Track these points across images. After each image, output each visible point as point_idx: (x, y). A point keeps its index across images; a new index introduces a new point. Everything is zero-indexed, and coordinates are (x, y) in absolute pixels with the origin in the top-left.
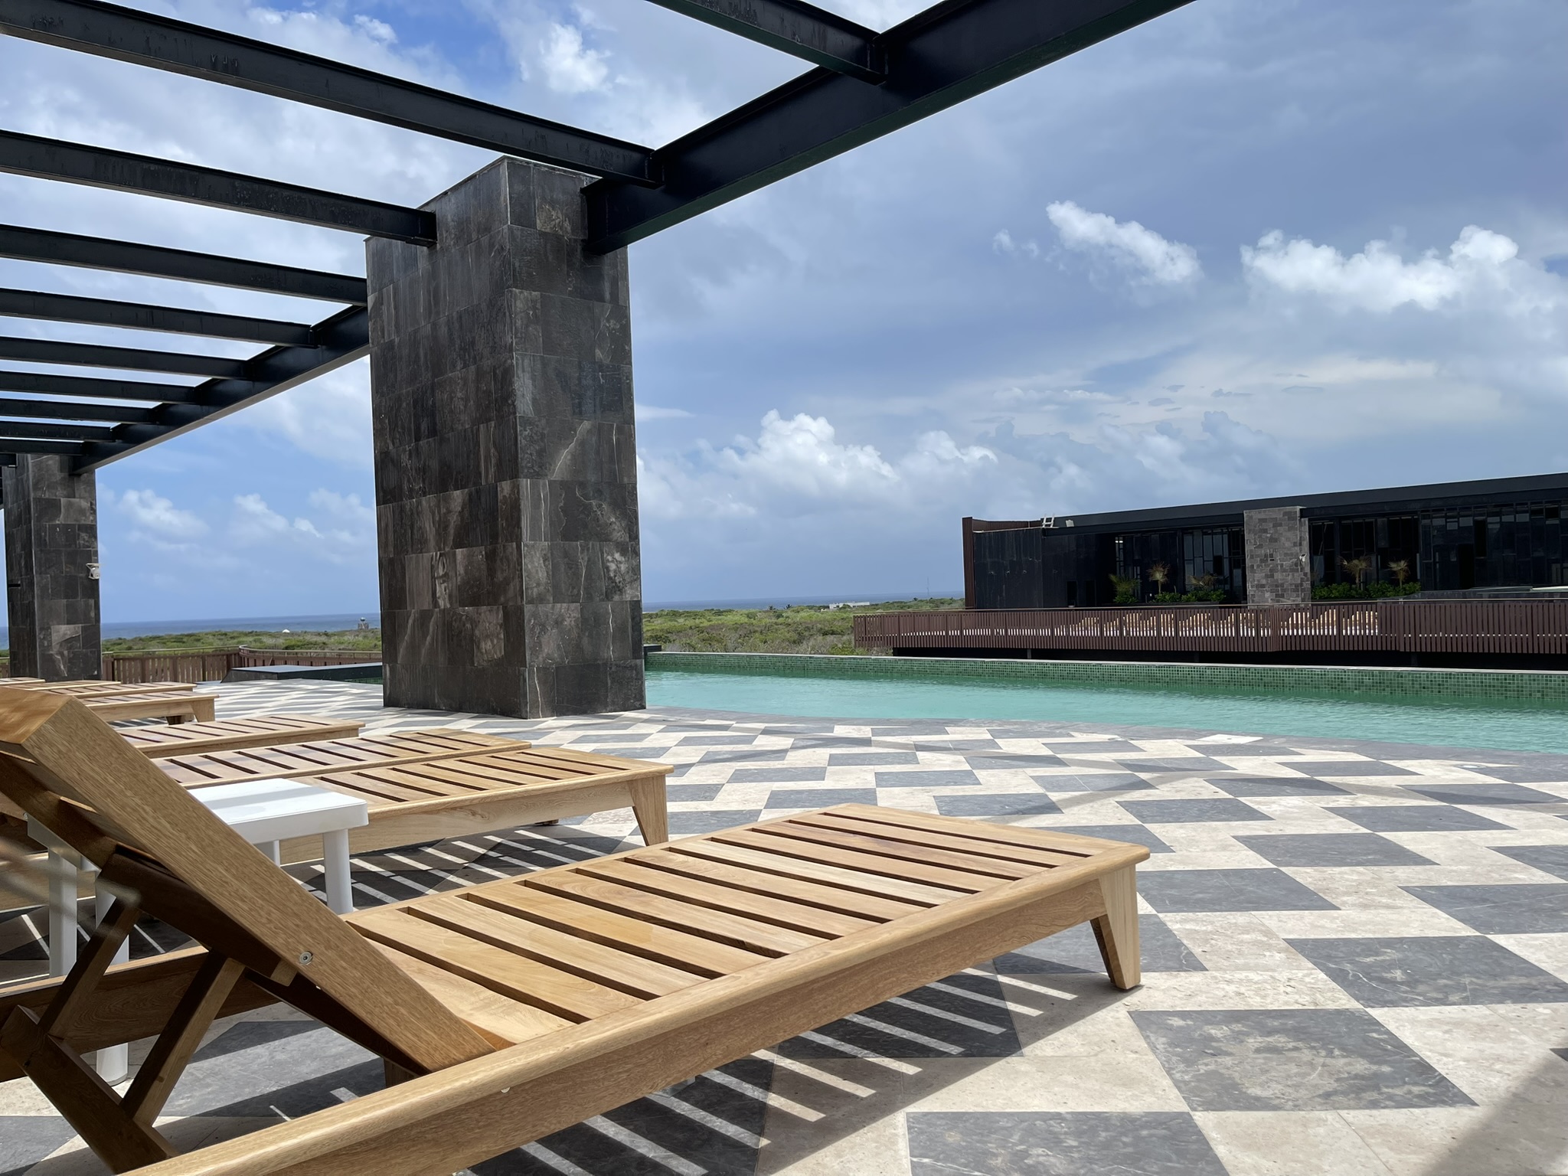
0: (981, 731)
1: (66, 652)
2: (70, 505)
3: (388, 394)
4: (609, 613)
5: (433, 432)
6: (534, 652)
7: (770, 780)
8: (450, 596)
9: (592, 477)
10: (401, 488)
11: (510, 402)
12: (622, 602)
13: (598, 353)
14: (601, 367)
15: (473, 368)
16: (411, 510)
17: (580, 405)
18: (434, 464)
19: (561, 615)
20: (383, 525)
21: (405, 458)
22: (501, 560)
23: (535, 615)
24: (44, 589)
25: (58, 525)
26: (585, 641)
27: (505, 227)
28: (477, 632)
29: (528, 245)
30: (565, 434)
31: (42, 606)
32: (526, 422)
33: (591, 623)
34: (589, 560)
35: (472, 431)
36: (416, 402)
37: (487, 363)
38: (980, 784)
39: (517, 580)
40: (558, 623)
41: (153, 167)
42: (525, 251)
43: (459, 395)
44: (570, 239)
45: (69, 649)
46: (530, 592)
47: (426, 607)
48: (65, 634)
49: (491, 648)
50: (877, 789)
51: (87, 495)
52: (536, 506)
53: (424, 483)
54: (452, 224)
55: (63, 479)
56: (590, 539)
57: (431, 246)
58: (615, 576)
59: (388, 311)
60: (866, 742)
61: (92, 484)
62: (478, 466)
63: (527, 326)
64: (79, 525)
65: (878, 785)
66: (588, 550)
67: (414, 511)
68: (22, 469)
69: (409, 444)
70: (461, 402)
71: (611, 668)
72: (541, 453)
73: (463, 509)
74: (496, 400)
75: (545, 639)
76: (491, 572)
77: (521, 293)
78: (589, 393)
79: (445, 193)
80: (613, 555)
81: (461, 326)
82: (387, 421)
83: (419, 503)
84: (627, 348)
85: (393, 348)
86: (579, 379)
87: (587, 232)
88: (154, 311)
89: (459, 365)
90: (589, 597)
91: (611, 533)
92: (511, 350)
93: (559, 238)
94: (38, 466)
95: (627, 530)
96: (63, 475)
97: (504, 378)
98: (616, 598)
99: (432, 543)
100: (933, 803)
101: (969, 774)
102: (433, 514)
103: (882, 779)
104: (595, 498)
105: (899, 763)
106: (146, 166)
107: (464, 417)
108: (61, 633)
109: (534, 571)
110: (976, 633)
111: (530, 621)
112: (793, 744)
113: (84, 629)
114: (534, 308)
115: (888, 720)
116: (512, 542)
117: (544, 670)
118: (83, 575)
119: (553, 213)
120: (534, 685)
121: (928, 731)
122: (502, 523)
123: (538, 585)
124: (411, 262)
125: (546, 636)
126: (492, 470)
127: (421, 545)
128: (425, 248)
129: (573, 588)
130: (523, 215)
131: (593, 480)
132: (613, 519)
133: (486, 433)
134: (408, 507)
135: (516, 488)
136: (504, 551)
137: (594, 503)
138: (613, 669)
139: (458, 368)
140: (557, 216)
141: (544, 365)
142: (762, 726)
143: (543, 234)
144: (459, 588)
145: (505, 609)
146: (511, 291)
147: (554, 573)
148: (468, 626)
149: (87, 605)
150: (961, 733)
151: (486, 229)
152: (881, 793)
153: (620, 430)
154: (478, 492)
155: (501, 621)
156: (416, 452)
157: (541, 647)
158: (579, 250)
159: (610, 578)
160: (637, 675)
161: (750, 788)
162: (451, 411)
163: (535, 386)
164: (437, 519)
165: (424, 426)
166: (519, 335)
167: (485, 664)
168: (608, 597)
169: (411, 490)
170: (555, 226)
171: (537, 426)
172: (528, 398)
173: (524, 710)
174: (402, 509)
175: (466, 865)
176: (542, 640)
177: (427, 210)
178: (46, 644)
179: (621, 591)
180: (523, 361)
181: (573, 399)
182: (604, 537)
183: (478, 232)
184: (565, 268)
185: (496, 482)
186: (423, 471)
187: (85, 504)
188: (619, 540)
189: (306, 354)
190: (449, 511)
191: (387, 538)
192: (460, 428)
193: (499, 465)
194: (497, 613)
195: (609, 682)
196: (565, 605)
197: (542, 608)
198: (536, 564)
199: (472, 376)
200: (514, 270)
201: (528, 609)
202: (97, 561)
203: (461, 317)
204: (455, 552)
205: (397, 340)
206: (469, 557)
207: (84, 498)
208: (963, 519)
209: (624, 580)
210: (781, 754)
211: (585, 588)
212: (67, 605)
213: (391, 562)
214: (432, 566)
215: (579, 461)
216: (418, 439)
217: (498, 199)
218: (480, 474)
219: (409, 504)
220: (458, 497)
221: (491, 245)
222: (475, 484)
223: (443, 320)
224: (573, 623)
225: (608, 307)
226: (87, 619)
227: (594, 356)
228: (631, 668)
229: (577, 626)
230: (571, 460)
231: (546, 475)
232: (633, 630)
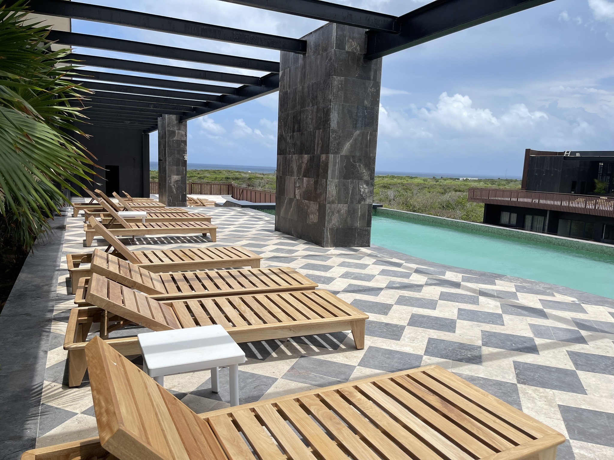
0: (511, 285)
1: (176, 185)
2: (179, 133)
3: (284, 112)
4: (359, 209)
5: (299, 130)
6: (329, 222)
7: (413, 305)
8: (300, 195)
9: (358, 154)
10: (286, 150)
11: (328, 123)
12: (365, 205)
13: (366, 102)
14: (366, 108)
15: (316, 107)
16: (289, 159)
17: (356, 124)
18: (298, 143)
19: (340, 209)
20: (279, 163)
21: (288, 138)
22: (320, 185)
23: (330, 208)
24: (169, 162)
25: (174, 140)
26: (349, 219)
27: (333, 50)
28: (309, 211)
29: (341, 57)
30: (349, 136)
31: (169, 168)
32: (334, 131)
33: (352, 212)
34: (353, 187)
35: (313, 132)
36: (294, 117)
37: (321, 105)
38: (503, 325)
39: (324, 194)
40: (339, 212)
41: (205, 27)
42: (340, 60)
43: (310, 117)
44: (359, 54)
45: (177, 184)
46: (329, 199)
47: (292, 197)
48: (176, 179)
49: (313, 218)
50: (458, 320)
51: (184, 129)
52: (334, 165)
53: (294, 150)
54: (313, 46)
55: (177, 123)
56: (354, 179)
57: (304, 54)
58: (363, 194)
59: (286, 78)
60: (457, 285)
61: (186, 126)
62: (314, 147)
63: (338, 92)
64: (181, 140)
65: (458, 318)
66: (353, 183)
67: (290, 160)
68: (164, 119)
69: (290, 133)
70: (310, 120)
71: (357, 230)
72: (338, 144)
73: (307, 162)
74: (323, 121)
75: (333, 218)
76: (316, 189)
77: (336, 78)
78: (360, 119)
79: (311, 33)
80: (363, 185)
81: (313, 89)
82: (283, 123)
83: (292, 157)
84: (378, 100)
85: (287, 93)
86: (357, 113)
87: (366, 50)
88: (206, 72)
89: (311, 105)
90: (352, 202)
91: (363, 176)
92: (331, 102)
93: (354, 54)
94: (169, 118)
95: (370, 176)
96: (177, 122)
97: (327, 113)
98: (363, 203)
99: (295, 173)
100: (480, 335)
101: (500, 316)
102: (297, 162)
104: (358, 162)
105: (470, 303)
106: (202, 27)
107: (311, 126)
108: (174, 179)
109: (331, 191)
111: (328, 210)
112: (427, 282)
113: (182, 177)
114: (341, 84)
115: (470, 271)
116: (324, 179)
117: (332, 229)
118: (182, 158)
119: (353, 43)
120: (328, 235)
121: (487, 281)
122: (321, 170)
123: (332, 196)
124: (296, 61)
125: (333, 217)
126: (319, 149)
127: (291, 174)
128: (302, 55)
129: (346, 198)
130: (340, 45)
131: (358, 155)
132: (364, 171)
133: (319, 134)
134: (288, 158)
135: (327, 158)
136: (321, 182)
137: (357, 164)
138: (359, 231)
139: (310, 106)
140: (354, 44)
141: (343, 108)
142: (414, 266)
143: (348, 52)
144: (304, 192)
145: (319, 204)
146: (333, 77)
147: (339, 193)
148: (306, 207)
149: (183, 169)
150: (502, 286)
151: (325, 49)
152: (460, 323)
153: (371, 135)
154: (313, 157)
155: (317, 209)
156: (292, 137)
157: (331, 221)
158: (362, 59)
159: (361, 195)
160: (368, 233)
161: (404, 310)
162: (306, 123)
163: (338, 116)
164: (298, 164)
165: (296, 127)
166: (334, 95)
167: (310, 223)
168: (359, 202)
169: (290, 151)
170: (353, 49)
171: (338, 133)
172: (336, 122)
173: (323, 244)
174: (286, 159)
176: (332, 218)
177: (304, 39)
178: (169, 182)
179: (364, 200)
180: (335, 106)
181: (353, 121)
182: (360, 178)
183: (322, 51)
184: (355, 66)
185: (320, 154)
186: (294, 145)
187: (183, 133)
188: (366, 179)
189: (258, 88)
190: (303, 162)
191: (280, 168)
192: (309, 130)
193: (322, 147)
194: (316, 205)
195: (356, 235)
196: (342, 205)
197: (333, 205)
198: (332, 188)
199: (315, 110)
200: (335, 68)
201: (328, 206)
202: (186, 154)
203: (313, 85)
204: (303, 179)
205: (289, 91)
206: (308, 181)
207: (183, 131)
208: (526, 149)
209: (366, 196)
210: (418, 287)
211: (350, 198)
212: (177, 169)
213: (281, 177)
214: (295, 182)
215: (353, 148)
216: (293, 132)
217: (331, 38)
218: (315, 150)
219: (289, 156)
220: (306, 157)
221: (327, 57)
222: (313, 153)
223: (306, 85)
224: (344, 212)
225: (372, 82)
226: (183, 174)
227: (363, 103)
228: (366, 231)
229: (346, 213)
230: (350, 147)
231: (340, 153)
232: (368, 216)
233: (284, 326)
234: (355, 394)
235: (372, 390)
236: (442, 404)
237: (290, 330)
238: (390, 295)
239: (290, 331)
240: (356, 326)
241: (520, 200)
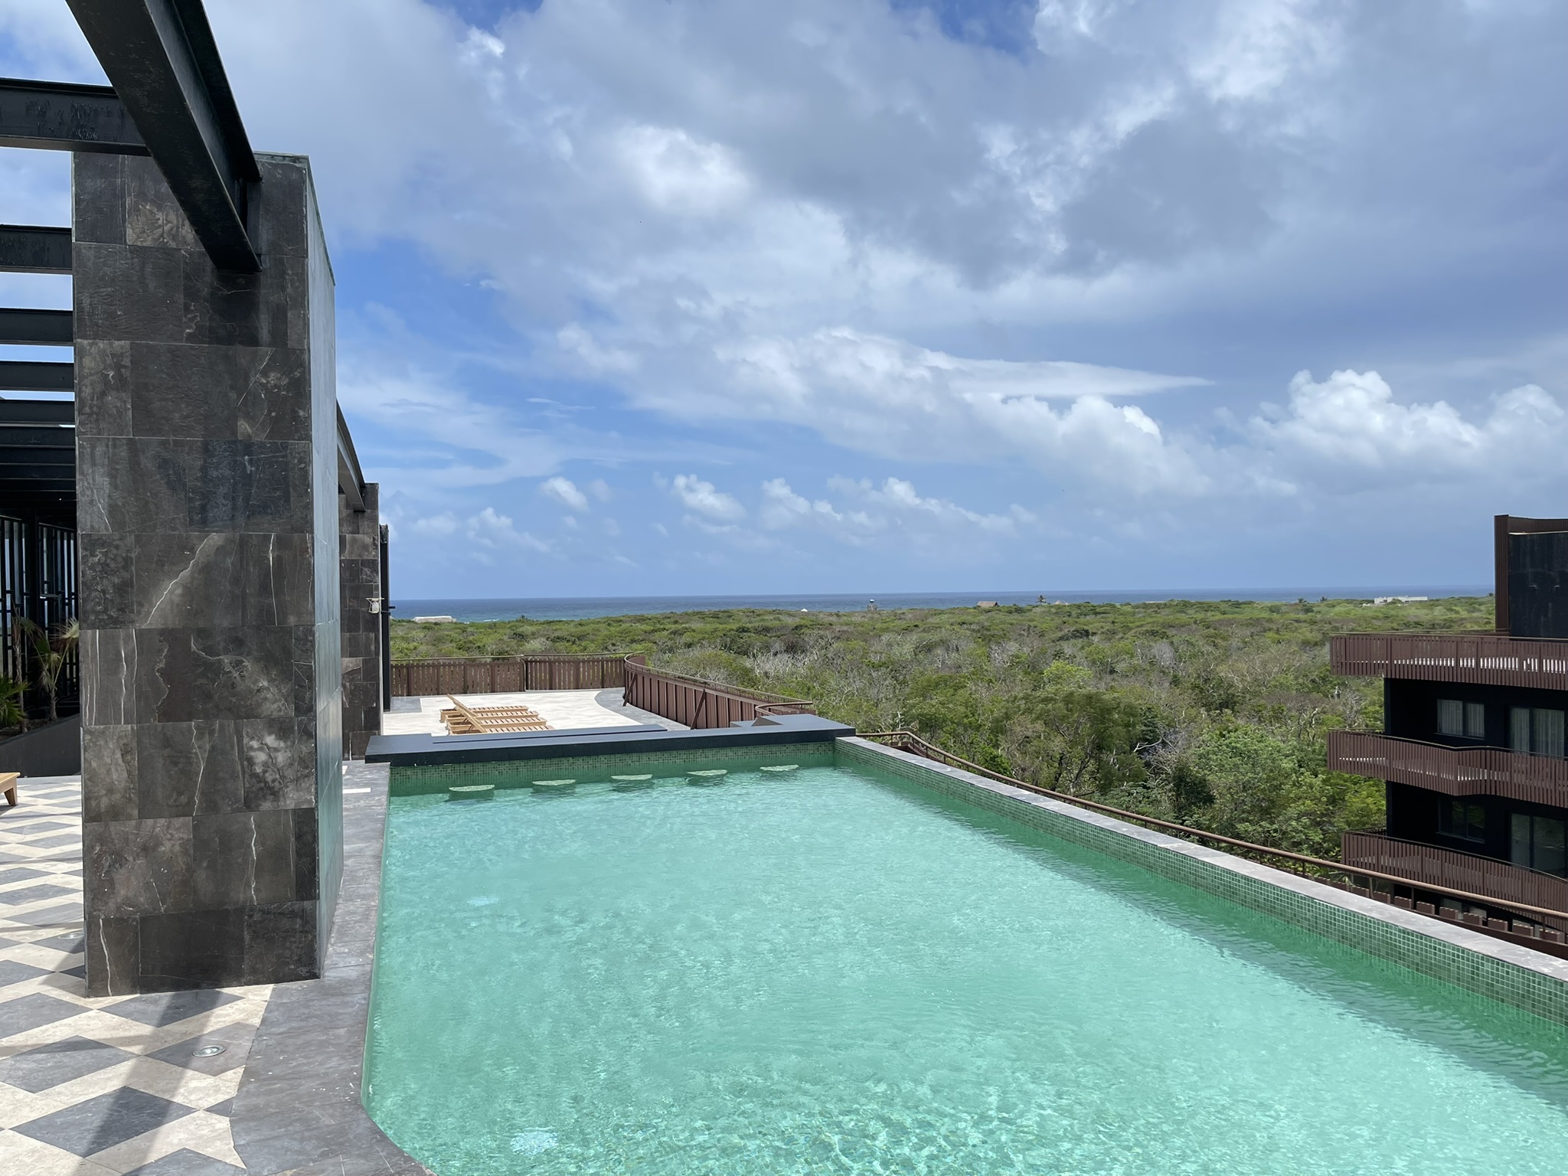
1: (348, 684)
2: (354, 540)
4: (249, 831)
6: (99, 896)
9: (224, 621)
12: (282, 811)
13: (244, 427)
14: (248, 447)
17: (203, 509)
19: (153, 837)
23: (102, 839)
26: (201, 876)
29: (108, 270)
30: (174, 554)
32: (97, 542)
33: (214, 847)
34: (213, 748)
40: (144, 850)
42: (101, 280)
44: (191, 254)
45: (351, 681)
46: (94, 803)
48: (348, 667)
51: (370, 530)
52: (111, 670)
56: (216, 717)
58: (265, 772)
63: (103, 394)
64: (362, 561)
66: (212, 733)
71: (250, 916)
72: (123, 589)
75: (120, 875)
77: (91, 345)
78: (223, 490)
80: (260, 739)
84: (301, 413)
86: (204, 469)
90: (211, 806)
91: (259, 705)
93: (172, 252)
95: (291, 699)
98: (267, 805)
104: (226, 651)
109: (103, 770)
110: (1502, 664)
111: (93, 847)
113: (365, 662)
114: (118, 367)
117: (119, 923)
118: (365, 609)
119: (159, 215)
120: (99, 946)
123: (111, 792)
125: (123, 871)
129: (180, 794)
130: (99, 225)
131: (225, 624)
132: (263, 683)
137: (226, 659)
138: (257, 917)
140: (168, 218)
141: (135, 452)
143: (136, 250)
147: (142, 775)
149: (368, 638)
153: (281, 543)
157: (112, 887)
158: (209, 269)
159: (254, 775)
160: (303, 926)
163: (114, 486)
166: (87, 410)
168: (248, 805)
170: (162, 235)
171: (117, 547)
172: (101, 506)
176: (117, 877)
179: (276, 794)
180: (93, 448)
181: (191, 500)
182: (244, 711)
184: (180, 298)
187: (368, 540)
188: (275, 714)
195: (247, 937)
196: (162, 821)
197: (115, 828)
198: (108, 760)
201: (90, 829)
207: (367, 534)
208: (1497, 517)
209: (283, 777)
211: (203, 793)
212: (350, 639)
215: (198, 597)
224: (177, 848)
225: (266, 352)
227: (234, 432)
228: (293, 915)
229: (185, 852)
230: (183, 595)
231: (133, 622)
232: (299, 854)
241: (1486, 663)
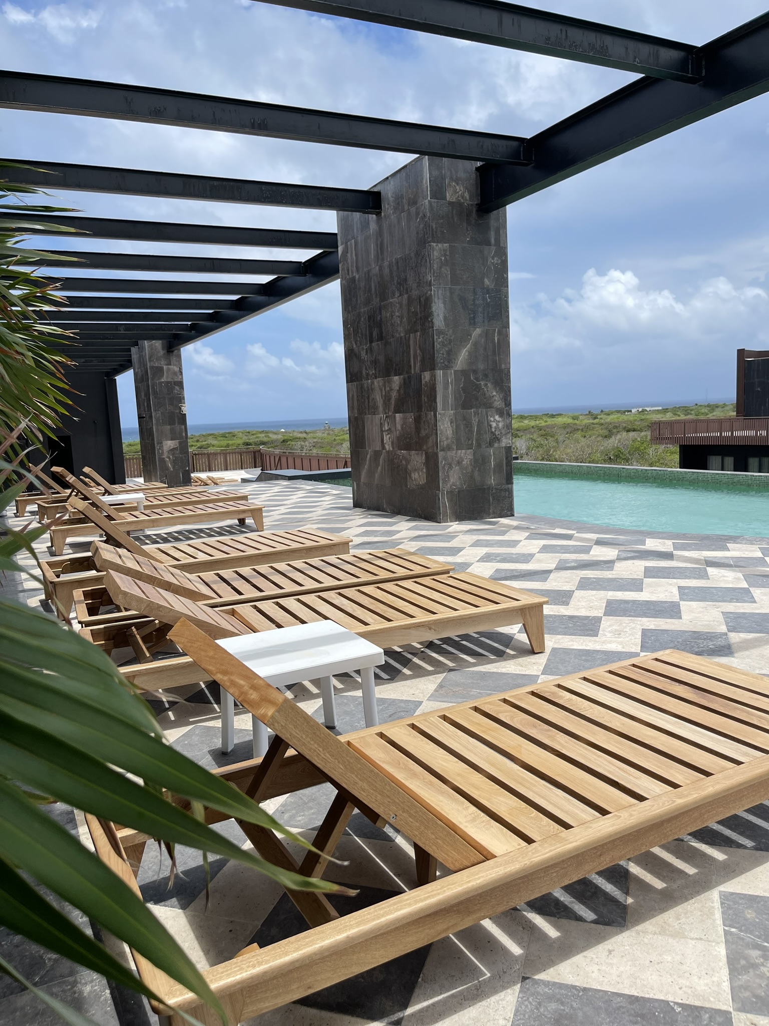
0: (753, 549)
1: (171, 457)
2: (169, 370)
3: (352, 312)
4: (491, 455)
5: (381, 338)
6: (445, 482)
7: (605, 589)
8: (392, 443)
9: (481, 366)
10: (361, 372)
11: (429, 319)
12: (500, 448)
13: (487, 281)
14: (488, 291)
15: (406, 296)
16: (368, 387)
17: (474, 318)
18: (381, 358)
19: (461, 458)
20: (351, 395)
21: (363, 354)
22: (424, 422)
23: (445, 458)
24: (157, 420)
25: (163, 382)
26: (476, 474)
27: (426, 201)
28: (409, 467)
29: (441, 212)
30: (464, 338)
31: (157, 430)
32: (440, 332)
33: (480, 462)
34: (479, 420)
35: (405, 338)
36: (370, 318)
37: (415, 293)
38: (755, 602)
39: (434, 436)
40: (459, 463)
41: (216, 183)
42: (439, 216)
43: (397, 314)
44: (468, 205)
45: (173, 455)
46: (442, 443)
47: (378, 449)
48: (170, 446)
49: (418, 477)
50: (681, 603)
51: (177, 363)
52: (446, 388)
53: (375, 370)
54: (391, 199)
55: (164, 354)
56: (480, 408)
57: (378, 214)
58: (495, 431)
59: (352, 256)
60: (668, 556)
61: (179, 356)
62: (409, 361)
63: (441, 268)
64: (174, 382)
65: (681, 599)
66: (478, 414)
67: (370, 388)
68: (142, 349)
69: (366, 344)
70: (399, 319)
71: (492, 491)
72: (449, 353)
73: (400, 388)
74: (421, 318)
75: (451, 473)
76: (418, 430)
77: (436, 246)
78: (480, 310)
79: (387, 178)
80: (494, 417)
81: (398, 268)
82: (352, 329)
83: (373, 383)
84: (505, 276)
85: (355, 281)
86: (474, 300)
87: (479, 198)
88: (215, 261)
89: (397, 294)
90: (479, 445)
91: (493, 403)
92: (430, 285)
93: (460, 204)
94: (150, 346)
95: (503, 400)
96: (164, 352)
97: (426, 304)
98: (496, 445)
99: (381, 409)
100: (721, 618)
101: (746, 591)
102: (381, 390)
103: (686, 593)
104: (483, 380)
105: (695, 578)
106: (212, 183)
107: (400, 329)
108: (168, 445)
109: (444, 430)
110: (745, 434)
111: (442, 462)
112: (618, 555)
113: (180, 443)
114: (445, 255)
115: (684, 534)
116: (431, 411)
117: (451, 493)
118: (178, 411)
119: (457, 187)
120: (445, 502)
121: (714, 547)
122: (424, 399)
123: (447, 439)
124: (365, 225)
125: (452, 471)
126: (418, 365)
127: (374, 410)
128: (374, 216)
129: (469, 440)
130: (438, 192)
131: (482, 368)
132: (494, 393)
133: (415, 339)
134: (366, 385)
135: (433, 377)
136: (426, 417)
137: (482, 383)
138: (494, 491)
139: (396, 296)
140: (460, 189)
141: (451, 293)
142: (594, 536)
143: (451, 203)
144: (398, 438)
145: (426, 454)
146: (430, 245)
147: (457, 431)
148: (404, 462)
149: (181, 429)
150: (739, 550)
151: (413, 202)
152: (684, 606)
153: (500, 333)
154: (409, 378)
155: (424, 461)
156: (370, 350)
157: (449, 478)
158: (474, 212)
159: (492, 432)
160: (509, 495)
161: (592, 596)
162: (392, 325)
163: (445, 308)
164: (384, 394)
165: (375, 334)
166: (436, 274)
167: (414, 487)
168: (491, 445)
169: (368, 374)
170: (458, 197)
171: (447, 335)
172: (441, 317)
173: (438, 518)
174: (362, 387)
175: (422, 649)
176: (450, 474)
177: (376, 190)
178: (160, 451)
179: (499, 440)
180: (438, 291)
181: (469, 314)
182: (489, 406)
183: (409, 205)
184: (465, 224)
185: (421, 372)
186: (375, 362)
187: (176, 369)
188: (499, 407)
189: (299, 280)
190: (391, 390)
191: (353, 404)
192: (398, 336)
193: (423, 361)
194: (422, 456)
195: (491, 499)
196: (463, 451)
197: (449, 454)
198: (446, 426)
199: (405, 302)
200: (432, 231)
201: (441, 454)
202: (184, 403)
203: (398, 262)
204: (395, 416)
205: (357, 277)
206: (404, 419)
207: (176, 365)
208: (738, 350)
209: (501, 433)
210: (609, 564)
211: (476, 440)
212: (170, 429)
213: (356, 419)
214: (381, 424)
215: (473, 357)
216: (371, 342)
217: (422, 182)
218: (411, 366)
219: (367, 383)
220: (396, 380)
221: (417, 214)
222: (407, 373)
223: (386, 263)
224: (468, 462)
225: (493, 248)
226: (181, 437)
227: (483, 284)
228: (505, 490)
229: (471, 465)
230: (468, 356)
231: (452, 367)
232: (507, 466)
233: (421, 622)
234: (561, 694)
235: (584, 687)
236: (697, 694)
237: (430, 629)
238: (566, 578)
239: (429, 631)
240: (530, 615)
241: (736, 434)
